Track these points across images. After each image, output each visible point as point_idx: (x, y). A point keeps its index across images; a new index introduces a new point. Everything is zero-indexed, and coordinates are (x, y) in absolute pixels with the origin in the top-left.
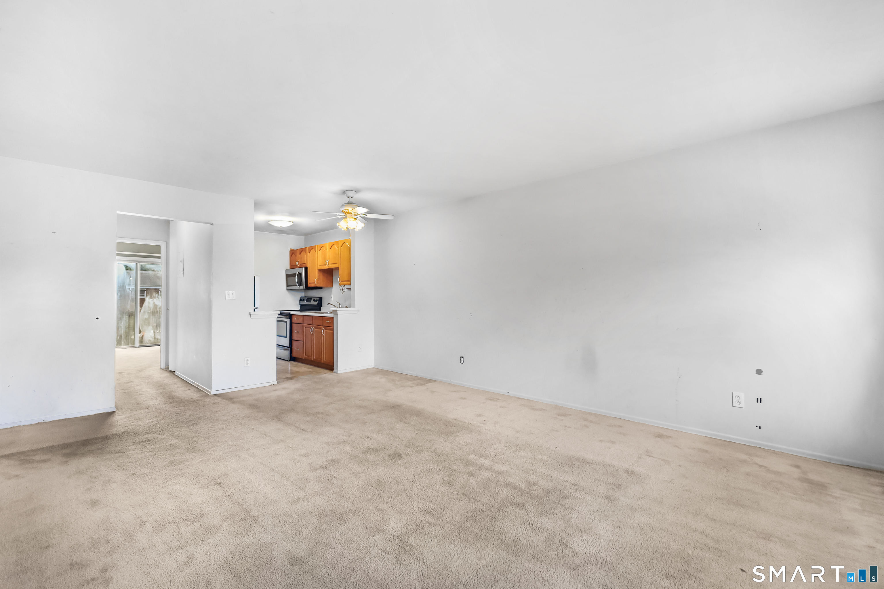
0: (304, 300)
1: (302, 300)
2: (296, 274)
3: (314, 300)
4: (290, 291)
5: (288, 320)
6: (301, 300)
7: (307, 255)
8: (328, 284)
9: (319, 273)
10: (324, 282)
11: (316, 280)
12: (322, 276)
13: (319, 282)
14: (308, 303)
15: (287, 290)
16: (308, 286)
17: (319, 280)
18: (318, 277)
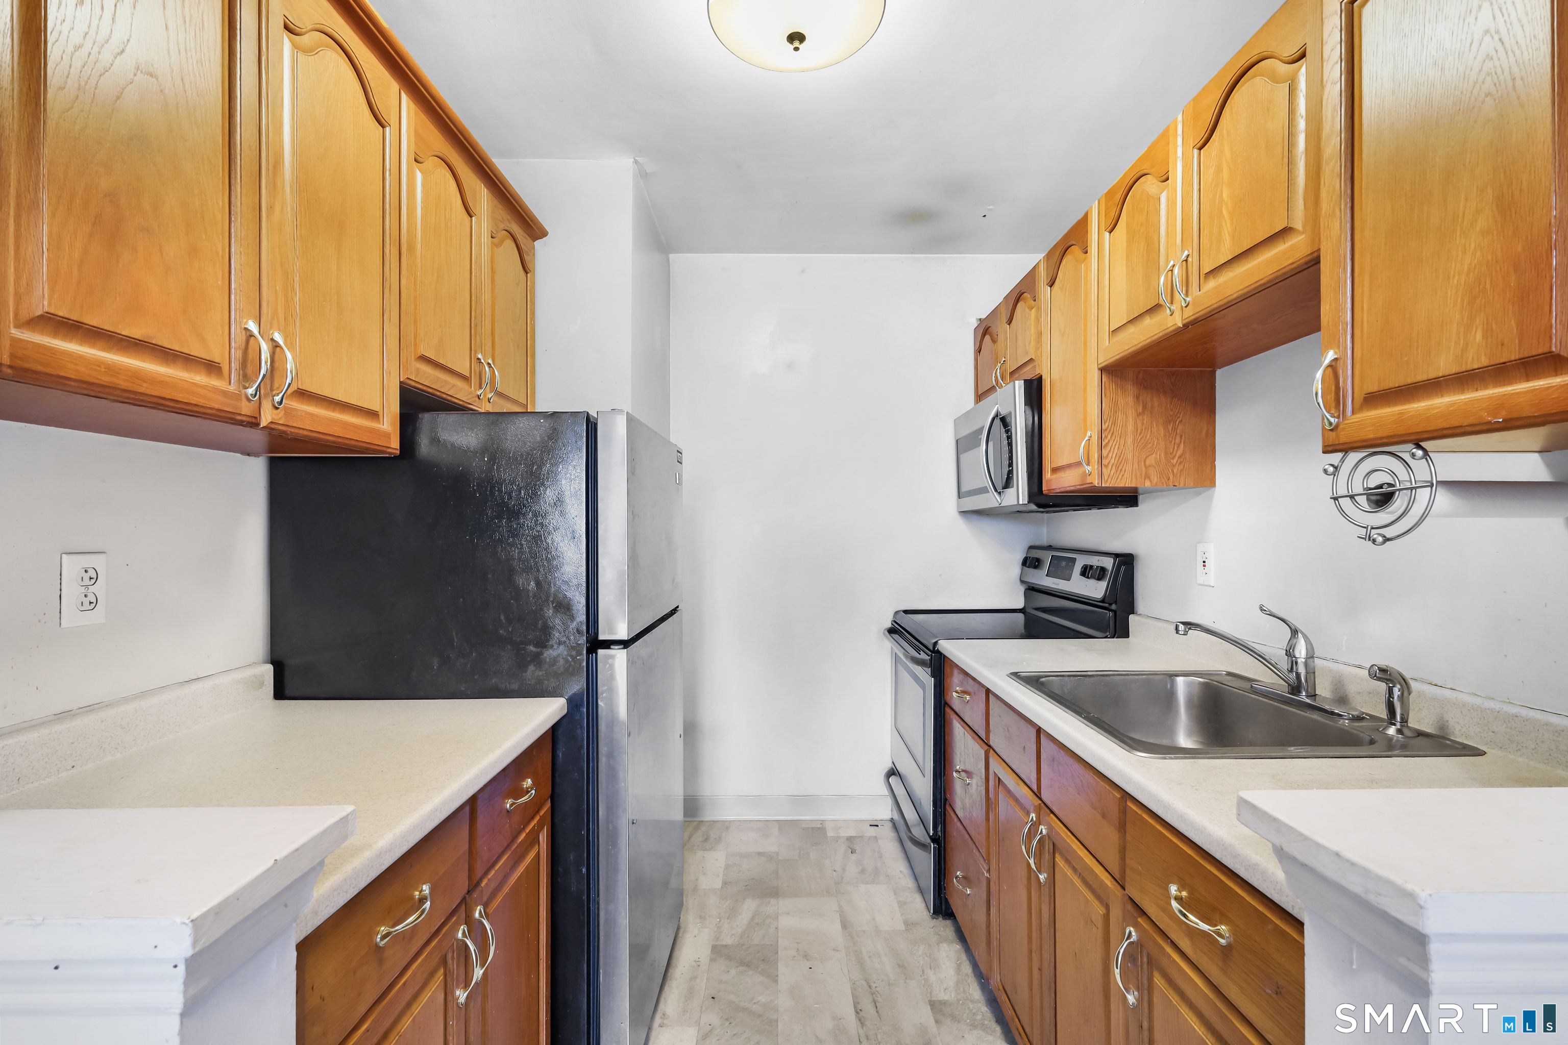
0: (1038, 564)
1: (1032, 563)
3: (1086, 572)
5: (929, 681)
6: (1028, 562)
7: (1039, 309)
8: (1181, 471)
9: (1108, 393)
10: (1145, 456)
11: (1089, 440)
12: (1136, 413)
13: (1112, 457)
14: (1058, 584)
15: (961, 513)
16: (1044, 488)
17: (1109, 441)
18: (1105, 419)
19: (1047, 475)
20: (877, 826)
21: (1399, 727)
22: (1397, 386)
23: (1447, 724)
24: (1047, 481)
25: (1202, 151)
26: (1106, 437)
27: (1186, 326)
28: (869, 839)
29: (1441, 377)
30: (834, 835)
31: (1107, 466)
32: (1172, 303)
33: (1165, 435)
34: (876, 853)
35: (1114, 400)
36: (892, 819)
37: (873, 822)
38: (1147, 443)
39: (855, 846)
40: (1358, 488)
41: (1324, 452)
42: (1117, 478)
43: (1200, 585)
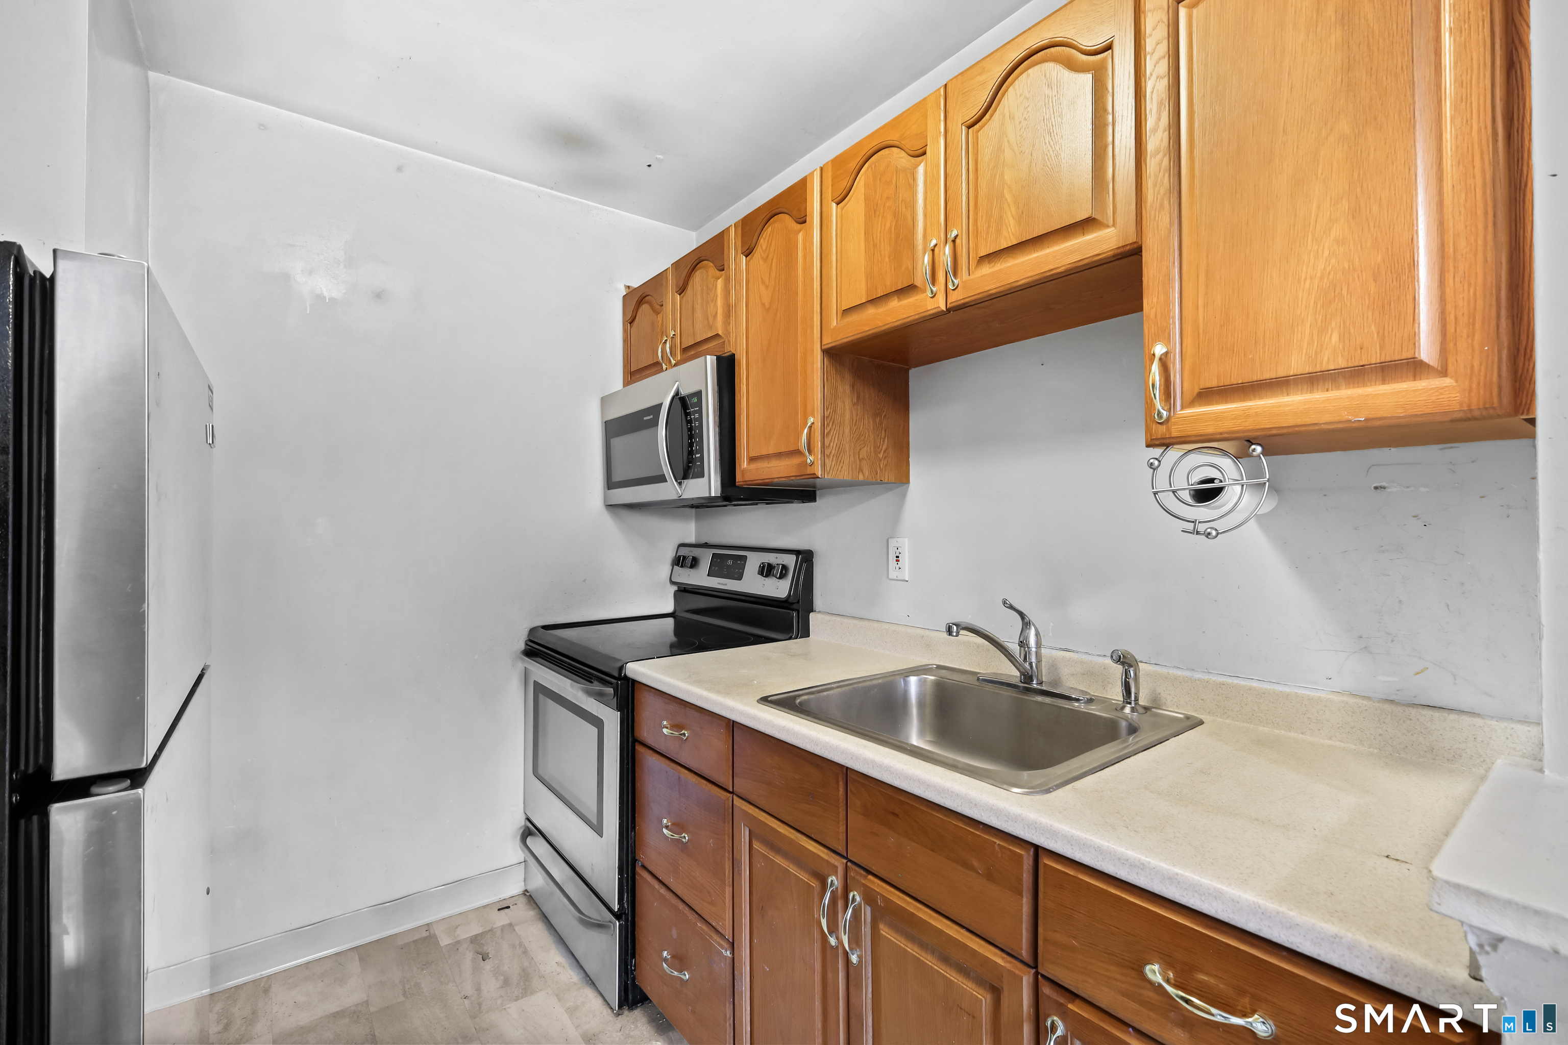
0: (694, 563)
1: (689, 562)
2: (656, 409)
3: (767, 571)
4: (624, 513)
5: (612, 719)
6: (679, 561)
7: (727, 280)
8: (886, 465)
9: (829, 377)
10: (859, 449)
11: (811, 427)
12: (852, 403)
13: (833, 447)
14: (726, 584)
15: (608, 507)
16: (739, 478)
17: (830, 429)
18: (828, 406)
19: (743, 464)
20: (508, 907)
21: (1133, 706)
22: (1240, 382)
23: (1159, 696)
24: (743, 471)
25: (971, 130)
26: (828, 425)
27: (949, 310)
28: (502, 930)
29: (1292, 376)
30: (452, 942)
31: (828, 456)
32: (933, 284)
33: (874, 428)
34: (518, 947)
35: (834, 387)
36: (526, 891)
37: (501, 903)
38: (860, 435)
39: (485, 948)
40: (1180, 482)
41: (1148, 446)
42: (837, 470)
43: (891, 579)
